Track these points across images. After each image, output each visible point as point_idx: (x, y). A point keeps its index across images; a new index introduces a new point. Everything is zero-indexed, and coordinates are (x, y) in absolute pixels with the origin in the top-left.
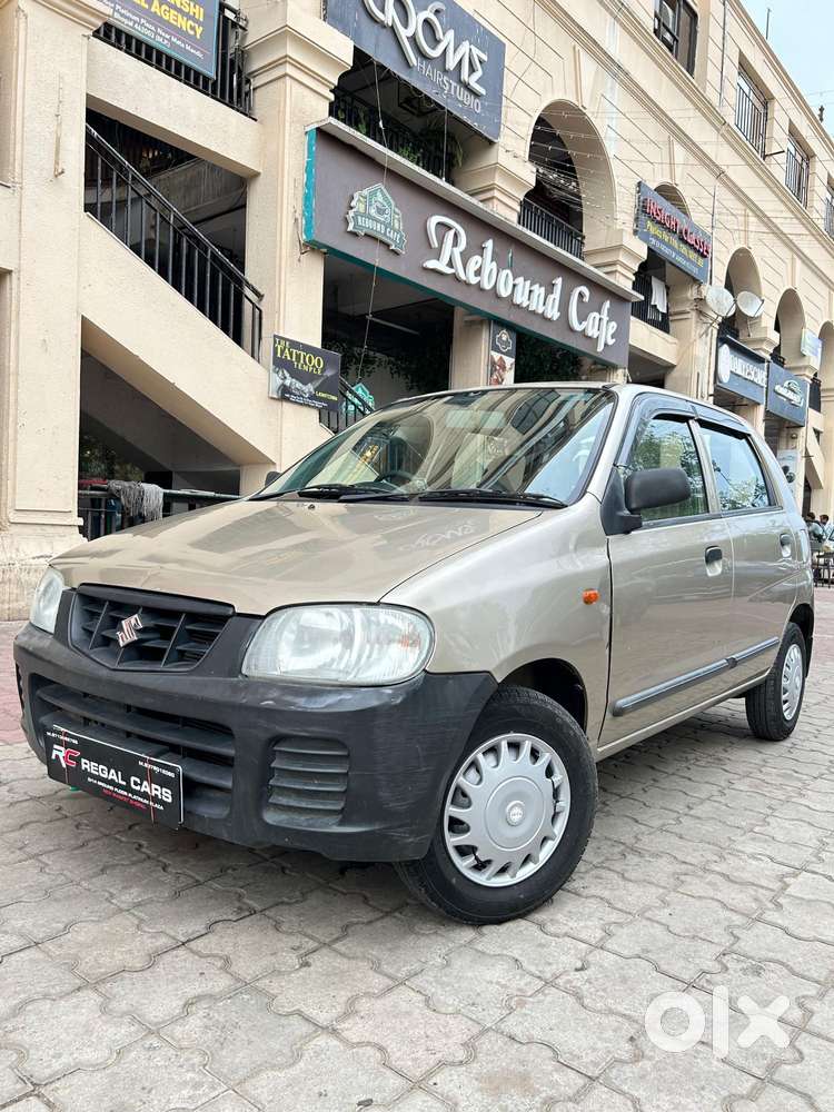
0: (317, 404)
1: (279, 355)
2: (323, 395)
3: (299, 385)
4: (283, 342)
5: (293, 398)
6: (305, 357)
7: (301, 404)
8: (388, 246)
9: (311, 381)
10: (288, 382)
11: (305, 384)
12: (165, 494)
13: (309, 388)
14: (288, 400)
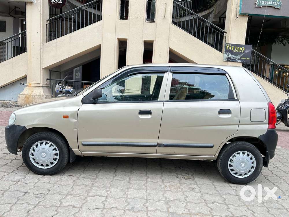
0: (241, 61)
1: (227, 49)
2: (244, 58)
3: (234, 56)
4: (229, 45)
5: (231, 60)
6: (237, 48)
7: (235, 62)
8: (275, 7)
9: (239, 55)
10: (230, 56)
11: (236, 56)
12: (189, 88)
13: (239, 57)
14: (230, 61)
